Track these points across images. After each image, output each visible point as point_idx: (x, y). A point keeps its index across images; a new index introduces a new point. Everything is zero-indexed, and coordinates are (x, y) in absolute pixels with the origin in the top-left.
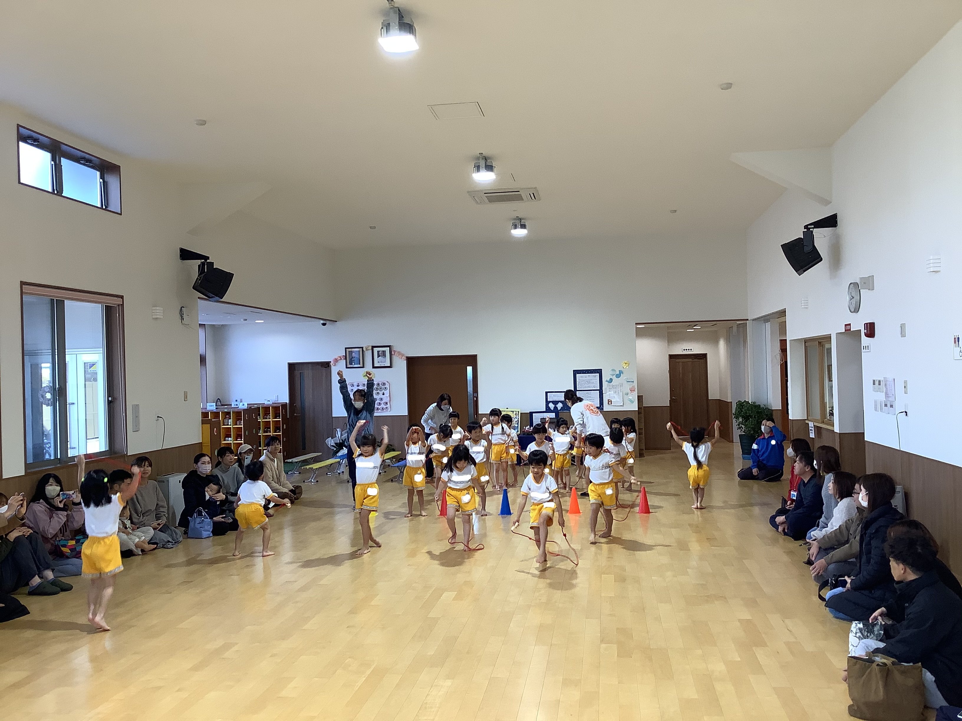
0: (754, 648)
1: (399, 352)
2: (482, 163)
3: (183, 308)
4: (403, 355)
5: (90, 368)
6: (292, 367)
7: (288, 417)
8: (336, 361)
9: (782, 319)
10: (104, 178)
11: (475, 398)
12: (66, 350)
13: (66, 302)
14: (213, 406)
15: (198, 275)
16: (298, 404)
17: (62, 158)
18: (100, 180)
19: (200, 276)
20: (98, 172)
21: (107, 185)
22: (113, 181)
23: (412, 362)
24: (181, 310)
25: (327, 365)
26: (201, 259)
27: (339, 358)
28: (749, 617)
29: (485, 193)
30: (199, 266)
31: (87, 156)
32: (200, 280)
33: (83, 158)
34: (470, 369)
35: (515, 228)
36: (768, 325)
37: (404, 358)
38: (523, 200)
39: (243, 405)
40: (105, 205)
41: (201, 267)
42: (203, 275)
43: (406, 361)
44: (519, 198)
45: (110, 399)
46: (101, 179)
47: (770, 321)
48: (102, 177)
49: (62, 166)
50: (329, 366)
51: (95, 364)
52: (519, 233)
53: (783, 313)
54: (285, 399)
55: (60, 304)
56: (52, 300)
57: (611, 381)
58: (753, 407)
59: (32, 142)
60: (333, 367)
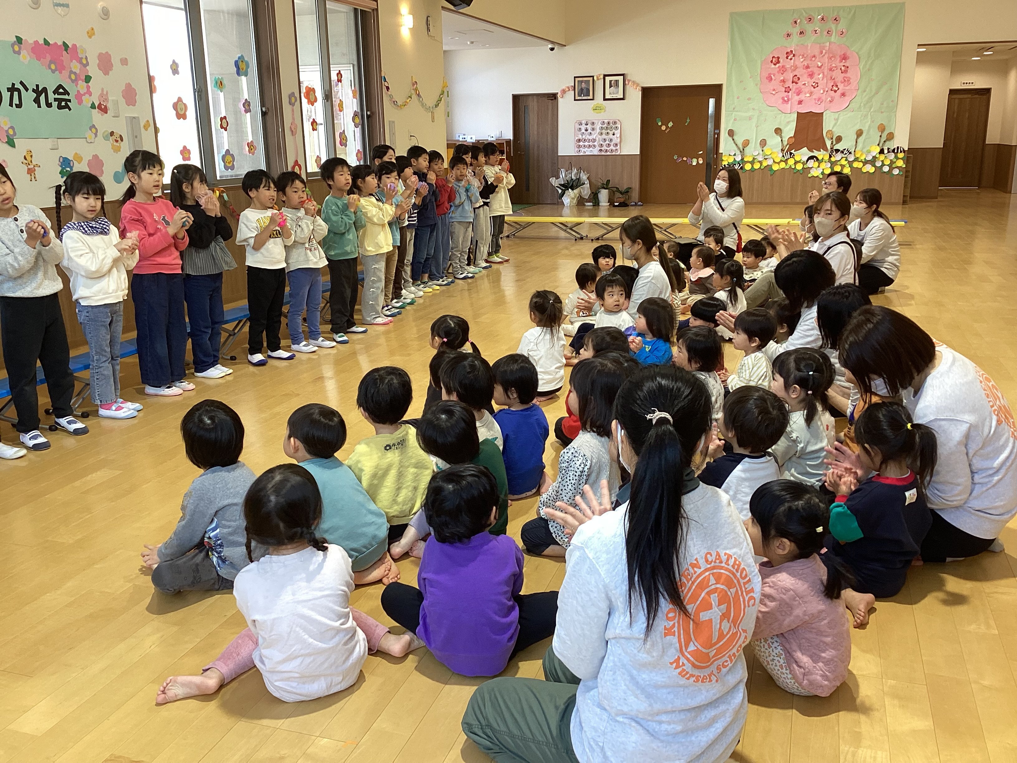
1: (634, 82)
4: (638, 85)
6: (516, 99)
7: (512, 155)
8: (564, 92)
11: (716, 136)
16: (522, 140)
23: (647, 92)
24: (428, 19)
25: (553, 97)
27: (567, 89)
34: (712, 101)
37: (639, 88)
43: (641, 92)
45: (369, 113)
50: (555, 98)
54: (509, 135)
60: (560, 100)
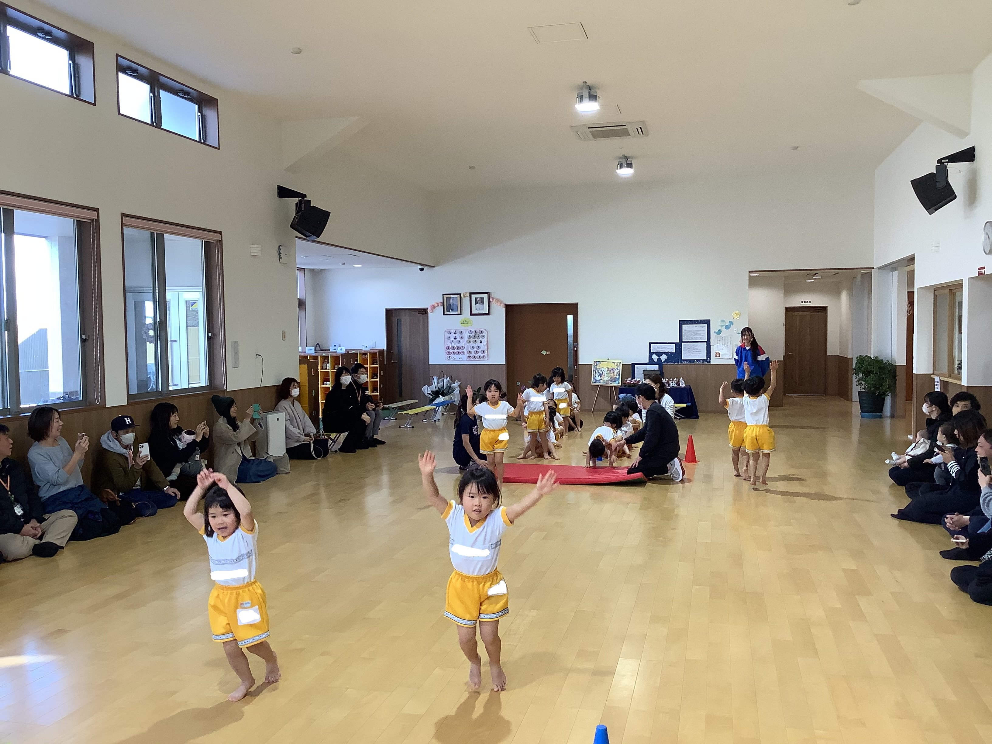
0: (857, 597)
1: (497, 299)
2: (586, 93)
3: (281, 247)
4: (501, 302)
5: (191, 307)
6: (390, 313)
7: (385, 364)
8: (434, 307)
9: (910, 268)
10: (202, 112)
11: (575, 348)
12: (166, 288)
13: (166, 236)
14: (312, 350)
15: (295, 213)
16: (395, 350)
17: (160, 90)
18: (198, 114)
19: (297, 215)
20: (196, 106)
21: (205, 119)
22: (210, 114)
23: (510, 309)
24: (279, 248)
25: (424, 311)
26: (298, 197)
27: (437, 305)
28: (854, 567)
29: (589, 128)
30: (297, 204)
31: (185, 88)
32: (297, 218)
33: (182, 91)
34: (570, 318)
35: (621, 167)
36: (895, 273)
37: (503, 305)
38: (629, 135)
39: (341, 349)
40: (204, 140)
41: (299, 205)
42: (300, 214)
43: (504, 309)
44: (625, 133)
45: (210, 335)
46: (199, 112)
47: (897, 270)
48: (200, 111)
49: (160, 98)
50: (426, 313)
51: (196, 302)
52: (625, 172)
53: (911, 260)
54: (383, 346)
55: (161, 237)
56: (152, 234)
57: (720, 332)
58: (875, 362)
59: (131, 73)
60: (430, 314)
